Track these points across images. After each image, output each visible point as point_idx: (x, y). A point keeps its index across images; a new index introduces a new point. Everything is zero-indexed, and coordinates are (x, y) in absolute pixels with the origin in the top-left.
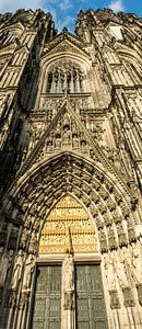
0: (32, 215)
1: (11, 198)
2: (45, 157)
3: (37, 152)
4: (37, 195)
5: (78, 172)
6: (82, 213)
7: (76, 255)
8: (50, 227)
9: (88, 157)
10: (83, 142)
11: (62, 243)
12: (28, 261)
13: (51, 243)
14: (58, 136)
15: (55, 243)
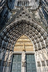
0: (12, 39)
1: (3, 32)
2: (16, 21)
3: (13, 19)
4: (13, 33)
5: (27, 27)
6: (28, 40)
7: (26, 52)
8: (18, 44)
9: (31, 21)
10: (29, 17)
11: (22, 48)
12: (10, 53)
13: (18, 48)
14: (21, 15)
15: (19, 48)
